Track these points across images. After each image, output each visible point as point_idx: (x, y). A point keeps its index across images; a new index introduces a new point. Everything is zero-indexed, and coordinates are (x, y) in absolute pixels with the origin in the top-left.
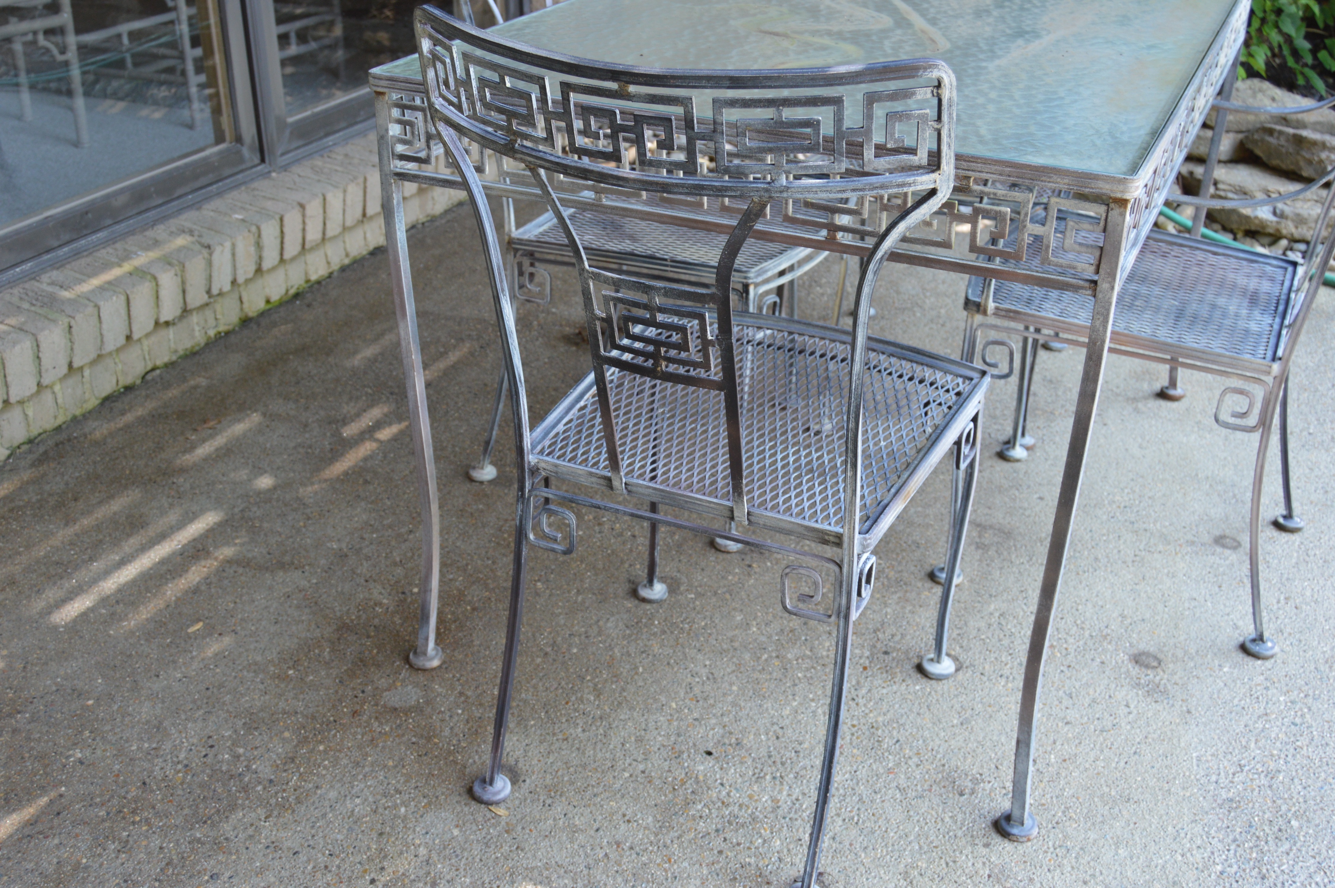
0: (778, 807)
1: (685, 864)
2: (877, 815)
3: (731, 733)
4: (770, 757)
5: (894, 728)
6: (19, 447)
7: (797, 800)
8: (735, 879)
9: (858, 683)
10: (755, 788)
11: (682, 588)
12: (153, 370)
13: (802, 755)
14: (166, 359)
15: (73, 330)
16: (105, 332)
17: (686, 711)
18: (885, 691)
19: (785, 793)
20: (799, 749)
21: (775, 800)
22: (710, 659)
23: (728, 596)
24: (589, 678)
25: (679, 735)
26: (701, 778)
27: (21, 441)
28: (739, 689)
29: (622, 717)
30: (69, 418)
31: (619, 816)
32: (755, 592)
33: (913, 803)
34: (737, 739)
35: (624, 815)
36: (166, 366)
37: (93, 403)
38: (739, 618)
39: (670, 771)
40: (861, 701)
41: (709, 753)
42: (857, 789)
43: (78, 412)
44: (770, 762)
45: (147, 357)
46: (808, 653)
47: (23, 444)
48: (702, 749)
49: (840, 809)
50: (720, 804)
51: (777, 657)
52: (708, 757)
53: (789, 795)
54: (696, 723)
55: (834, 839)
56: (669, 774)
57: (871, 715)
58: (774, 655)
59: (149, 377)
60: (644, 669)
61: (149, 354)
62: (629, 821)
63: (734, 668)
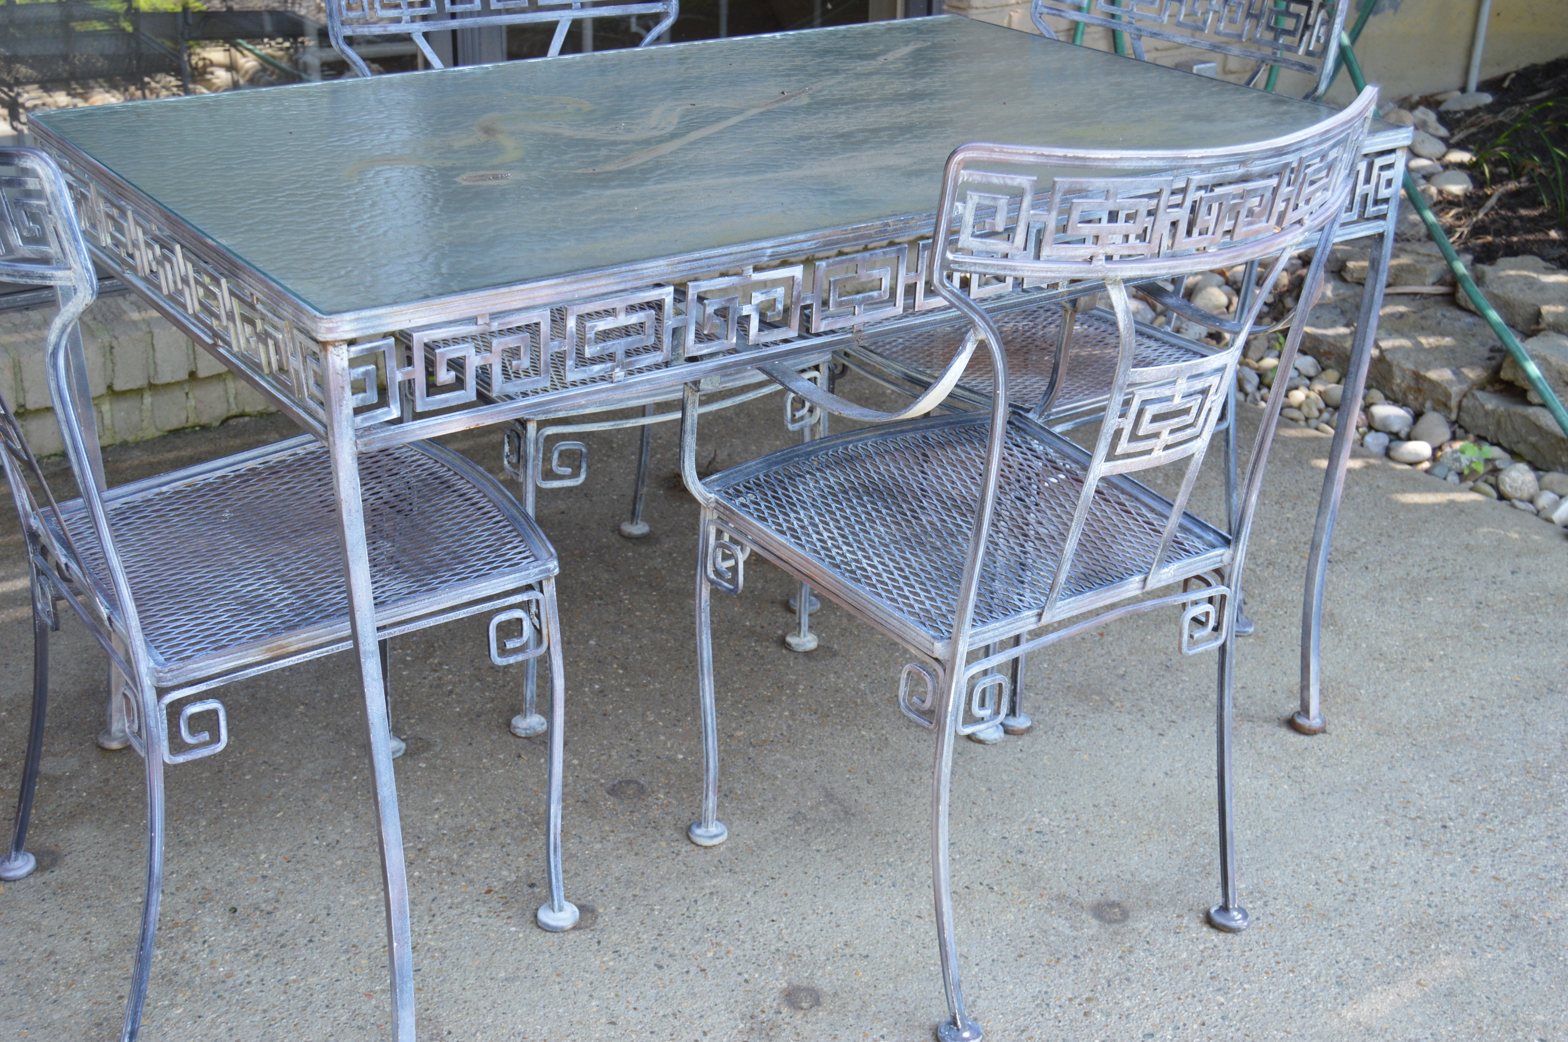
0: (223, 982)
1: (79, 995)
2: (298, 1027)
3: (277, 901)
4: (281, 935)
5: (433, 957)
6: (49, 457)
7: (249, 983)
8: (101, 1024)
9: (462, 902)
10: (227, 957)
11: (425, 755)
12: (242, 415)
13: (311, 945)
14: (260, 408)
15: (115, 351)
16: (159, 362)
17: (266, 866)
18: (476, 920)
19: (247, 971)
20: (316, 939)
21: (229, 975)
22: (354, 829)
23: (457, 778)
24: (225, 805)
25: (230, 884)
26: (196, 929)
27: (53, 452)
28: (342, 865)
29: (203, 850)
30: (118, 442)
31: (84, 931)
32: (489, 782)
33: (347, 1030)
34: (275, 908)
35: (88, 933)
36: (261, 415)
37: (151, 433)
38: (436, 801)
39: (178, 912)
40: (438, 919)
41: (234, 910)
42: (315, 995)
43: (131, 438)
44: (274, 940)
45: (232, 400)
46: (455, 856)
47: (55, 455)
48: (234, 903)
49: (274, 1006)
50: (178, 957)
51: (420, 850)
52: (228, 914)
53: (248, 976)
54: (260, 880)
55: (231, 1029)
56: (173, 914)
57: (429, 936)
58: (420, 846)
59: (233, 422)
60: (283, 816)
61: (235, 398)
62: (85, 939)
63: (365, 844)
